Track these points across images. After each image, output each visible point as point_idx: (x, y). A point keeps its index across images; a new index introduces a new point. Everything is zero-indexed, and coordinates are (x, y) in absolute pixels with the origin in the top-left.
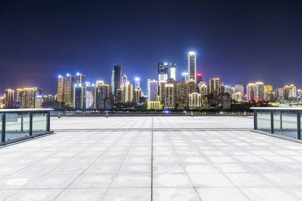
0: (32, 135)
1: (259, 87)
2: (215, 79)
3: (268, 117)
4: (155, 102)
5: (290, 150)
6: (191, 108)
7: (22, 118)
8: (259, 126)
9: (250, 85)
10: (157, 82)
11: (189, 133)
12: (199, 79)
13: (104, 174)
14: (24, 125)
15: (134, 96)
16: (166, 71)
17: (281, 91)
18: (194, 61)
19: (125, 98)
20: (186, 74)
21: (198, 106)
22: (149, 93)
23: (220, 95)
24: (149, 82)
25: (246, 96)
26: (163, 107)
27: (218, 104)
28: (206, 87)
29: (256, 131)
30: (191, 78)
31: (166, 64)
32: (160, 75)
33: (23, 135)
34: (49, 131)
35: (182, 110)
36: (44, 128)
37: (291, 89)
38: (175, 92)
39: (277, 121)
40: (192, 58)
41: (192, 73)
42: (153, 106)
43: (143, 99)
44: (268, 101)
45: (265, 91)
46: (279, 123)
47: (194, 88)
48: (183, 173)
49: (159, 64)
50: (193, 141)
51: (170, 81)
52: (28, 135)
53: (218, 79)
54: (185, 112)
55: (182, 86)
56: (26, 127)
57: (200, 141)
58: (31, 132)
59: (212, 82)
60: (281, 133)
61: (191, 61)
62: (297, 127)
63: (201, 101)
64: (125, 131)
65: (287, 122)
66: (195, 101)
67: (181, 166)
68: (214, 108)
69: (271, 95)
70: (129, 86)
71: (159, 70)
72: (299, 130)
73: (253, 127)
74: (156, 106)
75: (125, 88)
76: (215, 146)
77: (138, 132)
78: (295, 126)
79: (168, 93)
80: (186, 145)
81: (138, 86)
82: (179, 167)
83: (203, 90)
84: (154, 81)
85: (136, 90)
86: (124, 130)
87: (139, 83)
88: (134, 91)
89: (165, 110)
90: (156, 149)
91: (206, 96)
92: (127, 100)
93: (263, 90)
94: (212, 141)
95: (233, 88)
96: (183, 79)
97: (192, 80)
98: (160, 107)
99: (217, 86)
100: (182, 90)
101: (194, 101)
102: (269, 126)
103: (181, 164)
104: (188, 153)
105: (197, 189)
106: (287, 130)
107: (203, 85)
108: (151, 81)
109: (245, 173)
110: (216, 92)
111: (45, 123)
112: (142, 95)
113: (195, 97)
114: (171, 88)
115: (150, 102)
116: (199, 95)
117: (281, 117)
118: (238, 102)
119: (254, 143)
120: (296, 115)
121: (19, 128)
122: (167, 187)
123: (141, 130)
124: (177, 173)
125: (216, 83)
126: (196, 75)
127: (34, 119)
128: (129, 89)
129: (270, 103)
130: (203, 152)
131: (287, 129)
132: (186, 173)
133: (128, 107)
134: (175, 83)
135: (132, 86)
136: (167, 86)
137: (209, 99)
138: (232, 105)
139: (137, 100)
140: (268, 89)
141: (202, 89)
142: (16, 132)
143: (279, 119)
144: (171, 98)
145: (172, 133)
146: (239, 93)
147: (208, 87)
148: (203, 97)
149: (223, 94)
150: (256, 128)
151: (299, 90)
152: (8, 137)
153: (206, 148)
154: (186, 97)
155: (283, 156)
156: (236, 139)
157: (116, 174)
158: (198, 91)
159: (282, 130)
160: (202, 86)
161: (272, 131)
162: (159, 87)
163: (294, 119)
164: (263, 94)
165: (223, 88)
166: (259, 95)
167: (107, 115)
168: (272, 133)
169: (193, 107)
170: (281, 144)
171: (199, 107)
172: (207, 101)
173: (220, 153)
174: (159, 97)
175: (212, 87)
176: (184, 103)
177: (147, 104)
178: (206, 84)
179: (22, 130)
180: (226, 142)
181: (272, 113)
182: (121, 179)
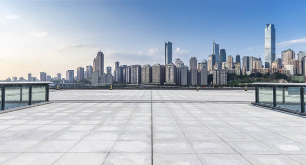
3: (271, 92)
72: (302, 103)
78: (299, 100)
102: (271, 100)
106: (290, 104)
143: (282, 94)
150: (257, 101)
167: (111, 88)
181: (274, 88)
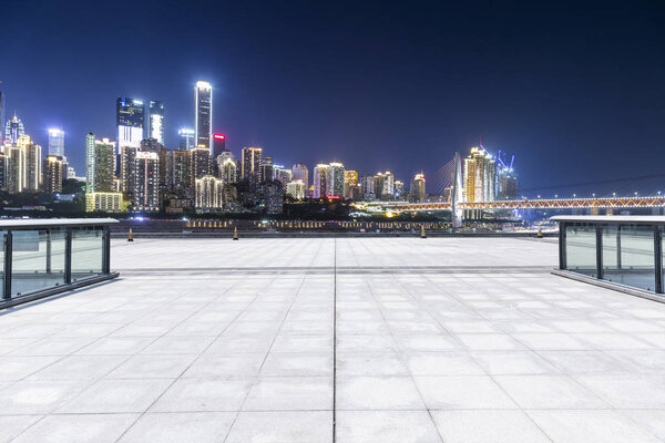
0: (70, 282)
1: (336, 172)
2: (253, 150)
3: (591, 238)
4: (107, 194)
5: (639, 319)
6: (198, 212)
7: (49, 242)
8: (570, 262)
9: (321, 166)
10: (113, 144)
11: (415, 279)
12: (220, 147)
13: (229, 378)
14: (53, 258)
15: (44, 177)
16: (139, 119)
17: (370, 182)
18: (208, 105)
19: (15, 180)
20: (188, 132)
21: (216, 205)
22: (91, 170)
23: (263, 183)
24: (92, 143)
25: (312, 188)
26: (130, 208)
27: (258, 203)
28: (234, 164)
29: (563, 272)
30: (200, 142)
31: (138, 102)
32: (121, 128)
33: (51, 284)
34: (107, 275)
35: (179, 216)
36: (98, 266)
37: (386, 178)
38: (162, 172)
39: (611, 249)
40: (204, 96)
41: (204, 130)
42: (104, 205)
43: (72, 186)
44: (350, 201)
45: (346, 180)
46: (615, 253)
47: (207, 165)
48: (404, 376)
49: (120, 100)
50: (426, 298)
51: (148, 144)
52: (61, 282)
53: (260, 150)
54: (185, 219)
55: (178, 160)
56: (58, 265)
57: (440, 298)
58: (68, 274)
59: (248, 155)
60: (619, 278)
61: (200, 103)
62: (653, 264)
63: (223, 197)
64: (275, 273)
65: (631, 251)
66: (209, 194)
67: (399, 359)
68: (249, 211)
69: (355, 190)
70: (30, 148)
71: (119, 114)
72: (658, 270)
73: (557, 263)
74: (110, 204)
75: (15, 154)
76: (473, 310)
77: (303, 276)
78: (650, 262)
79: (142, 173)
80: (409, 306)
81: (59, 151)
82: (395, 361)
83: (226, 171)
84: (106, 141)
85: (52, 160)
86: (274, 270)
87: (61, 142)
88: (45, 163)
89: (134, 215)
90: (342, 316)
91: (234, 184)
92: (22, 185)
93: (342, 179)
94: (466, 297)
95: (289, 171)
96: (182, 142)
97: (202, 147)
98: (122, 206)
99: (256, 164)
100: (179, 168)
101: (206, 195)
102: (592, 262)
103: (399, 355)
104: (415, 327)
105: (433, 413)
106: (632, 271)
107: (227, 161)
108: (98, 142)
109: (540, 374)
110: (255, 177)
111: (99, 253)
112: (72, 174)
113: (209, 186)
114: (152, 162)
115: (94, 194)
116: (218, 182)
117: (619, 239)
118: (297, 200)
119: (561, 303)
120: (652, 233)
121: (41, 266)
122: (368, 409)
123: (310, 270)
124: (390, 376)
125: (256, 158)
126: (211, 137)
127: (75, 244)
128: (31, 157)
129: (353, 204)
130: (448, 324)
131: (631, 268)
132: (410, 375)
133: (26, 205)
134: (161, 150)
135: (38, 148)
136: (140, 155)
137: (239, 191)
138: (285, 205)
139: (56, 188)
140: (350, 177)
141: (226, 168)
142: (36, 276)
143: (615, 244)
144: (150, 186)
145: (378, 279)
146: (300, 182)
147: (239, 164)
148: (227, 187)
149: (268, 182)
150: (563, 266)
151: (398, 182)
152: (18, 288)
153: (453, 314)
154: (189, 185)
155: (625, 333)
156: (520, 292)
157: (255, 378)
158: (216, 173)
159: (620, 271)
160: (226, 163)
161: (600, 272)
162: (119, 157)
163: (648, 244)
164: (341, 187)
165: (269, 170)
166: (335, 188)
168: (600, 277)
169: (205, 208)
170: (618, 304)
171: (218, 209)
172: (235, 196)
173: (484, 327)
174: (118, 181)
175: (248, 166)
176: (184, 198)
177: (84, 199)
178: (234, 160)
179: (48, 270)
180: (499, 301)
181: (599, 228)
182: (267, 391)
